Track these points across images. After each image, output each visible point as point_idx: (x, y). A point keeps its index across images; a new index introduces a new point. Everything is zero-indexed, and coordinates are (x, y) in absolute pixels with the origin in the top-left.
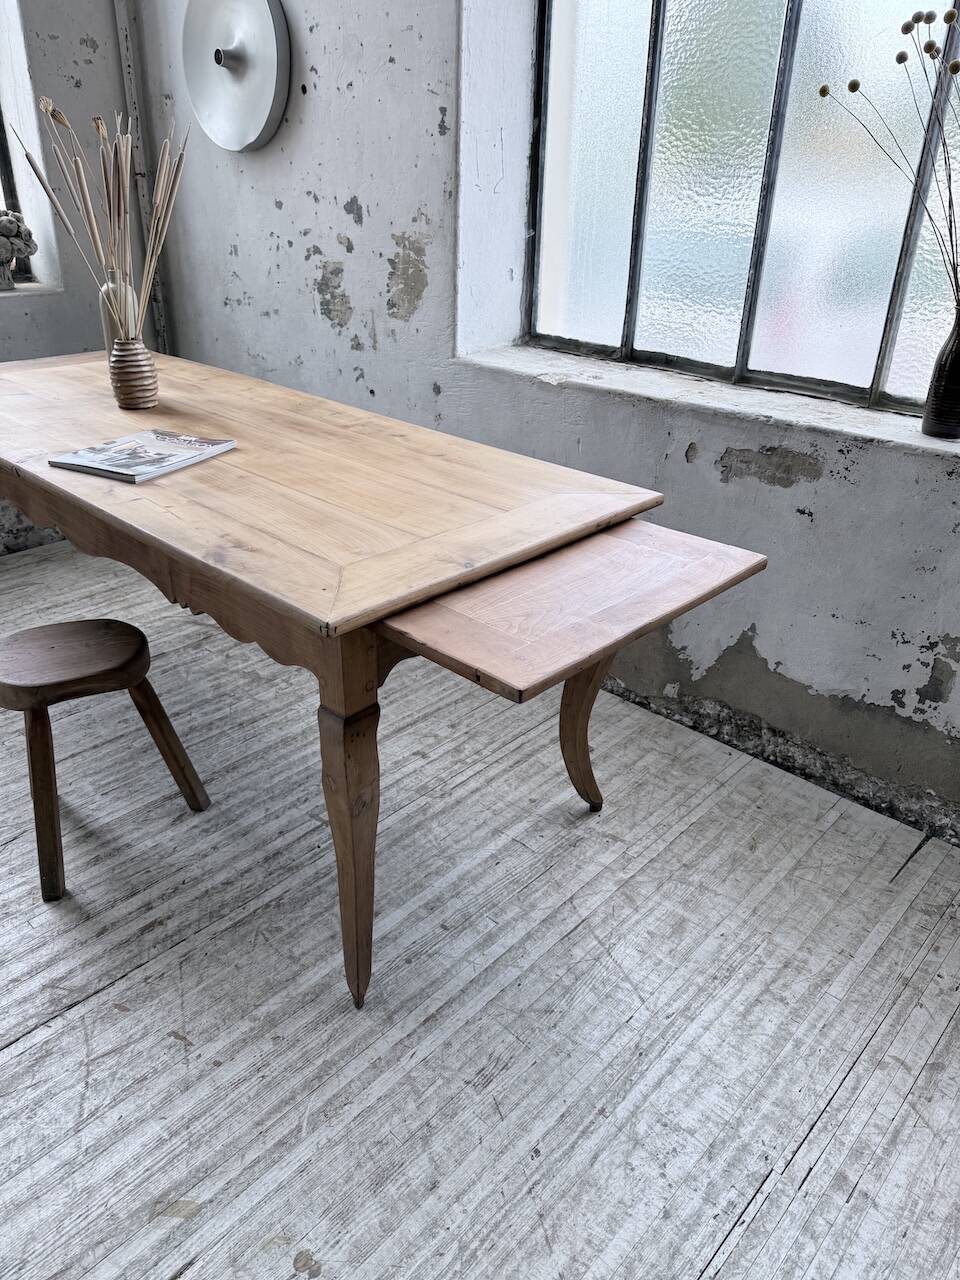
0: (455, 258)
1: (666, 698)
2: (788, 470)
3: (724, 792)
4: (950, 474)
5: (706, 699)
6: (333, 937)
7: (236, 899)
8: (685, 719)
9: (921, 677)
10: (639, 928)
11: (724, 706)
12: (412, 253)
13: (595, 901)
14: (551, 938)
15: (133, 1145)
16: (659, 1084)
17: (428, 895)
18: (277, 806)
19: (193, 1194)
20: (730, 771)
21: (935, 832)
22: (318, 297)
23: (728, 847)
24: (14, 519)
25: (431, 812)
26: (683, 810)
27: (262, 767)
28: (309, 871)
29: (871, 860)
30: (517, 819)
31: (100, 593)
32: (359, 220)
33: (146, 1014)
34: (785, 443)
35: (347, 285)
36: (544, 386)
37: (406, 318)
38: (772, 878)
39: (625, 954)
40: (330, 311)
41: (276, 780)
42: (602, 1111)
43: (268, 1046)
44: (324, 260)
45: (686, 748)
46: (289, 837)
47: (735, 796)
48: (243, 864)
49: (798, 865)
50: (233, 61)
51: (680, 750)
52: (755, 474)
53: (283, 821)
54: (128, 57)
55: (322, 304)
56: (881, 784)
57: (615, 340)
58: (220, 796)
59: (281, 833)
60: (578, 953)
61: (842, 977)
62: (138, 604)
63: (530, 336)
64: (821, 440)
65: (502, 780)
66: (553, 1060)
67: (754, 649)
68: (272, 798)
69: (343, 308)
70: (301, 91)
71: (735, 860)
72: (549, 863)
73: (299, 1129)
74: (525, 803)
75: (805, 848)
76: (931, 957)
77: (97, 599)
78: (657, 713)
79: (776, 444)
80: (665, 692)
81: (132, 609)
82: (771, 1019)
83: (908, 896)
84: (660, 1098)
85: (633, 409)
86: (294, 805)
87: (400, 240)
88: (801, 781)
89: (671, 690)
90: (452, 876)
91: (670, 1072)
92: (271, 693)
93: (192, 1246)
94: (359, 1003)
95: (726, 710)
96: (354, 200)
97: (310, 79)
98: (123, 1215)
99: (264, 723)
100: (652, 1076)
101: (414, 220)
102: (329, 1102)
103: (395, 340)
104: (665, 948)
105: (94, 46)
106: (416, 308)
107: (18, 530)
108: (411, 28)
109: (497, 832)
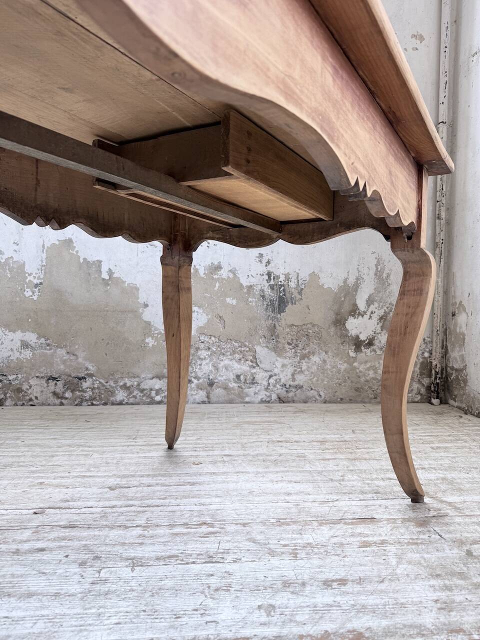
24: (290, 376)
31: (332, 441)
54: (446, 40)
62: (365, 459)
77: (327, 445)
81: (357, 462)
105: (421, 38)
107: (290, 385)
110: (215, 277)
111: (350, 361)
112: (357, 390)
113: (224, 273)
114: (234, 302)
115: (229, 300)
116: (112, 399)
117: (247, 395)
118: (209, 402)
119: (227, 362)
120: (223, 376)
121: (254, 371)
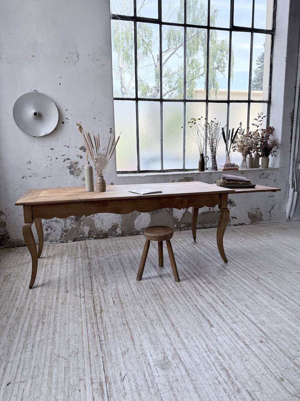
1: (175, 228)
5: (181, 224)
11: (185, 224)
12: (103, 157)
16: (252, 250)
22: (68, 170)
32: (85, 151)
34: (188, 176)
35: (80, 166)
40: (73, 173)
44: (71, 161)
55: (70, 172)
56: (210, 224)
64: (193, 175)
67: (188, 211)
69: (79, 172)
70: (62, 123)
79: (186, 177)
80: (174, 227)
85: (161, 177)
87: (98, 154)
89: (175, 226)
96: (83, 147)
97: (65, 121)
108: (101, 113)
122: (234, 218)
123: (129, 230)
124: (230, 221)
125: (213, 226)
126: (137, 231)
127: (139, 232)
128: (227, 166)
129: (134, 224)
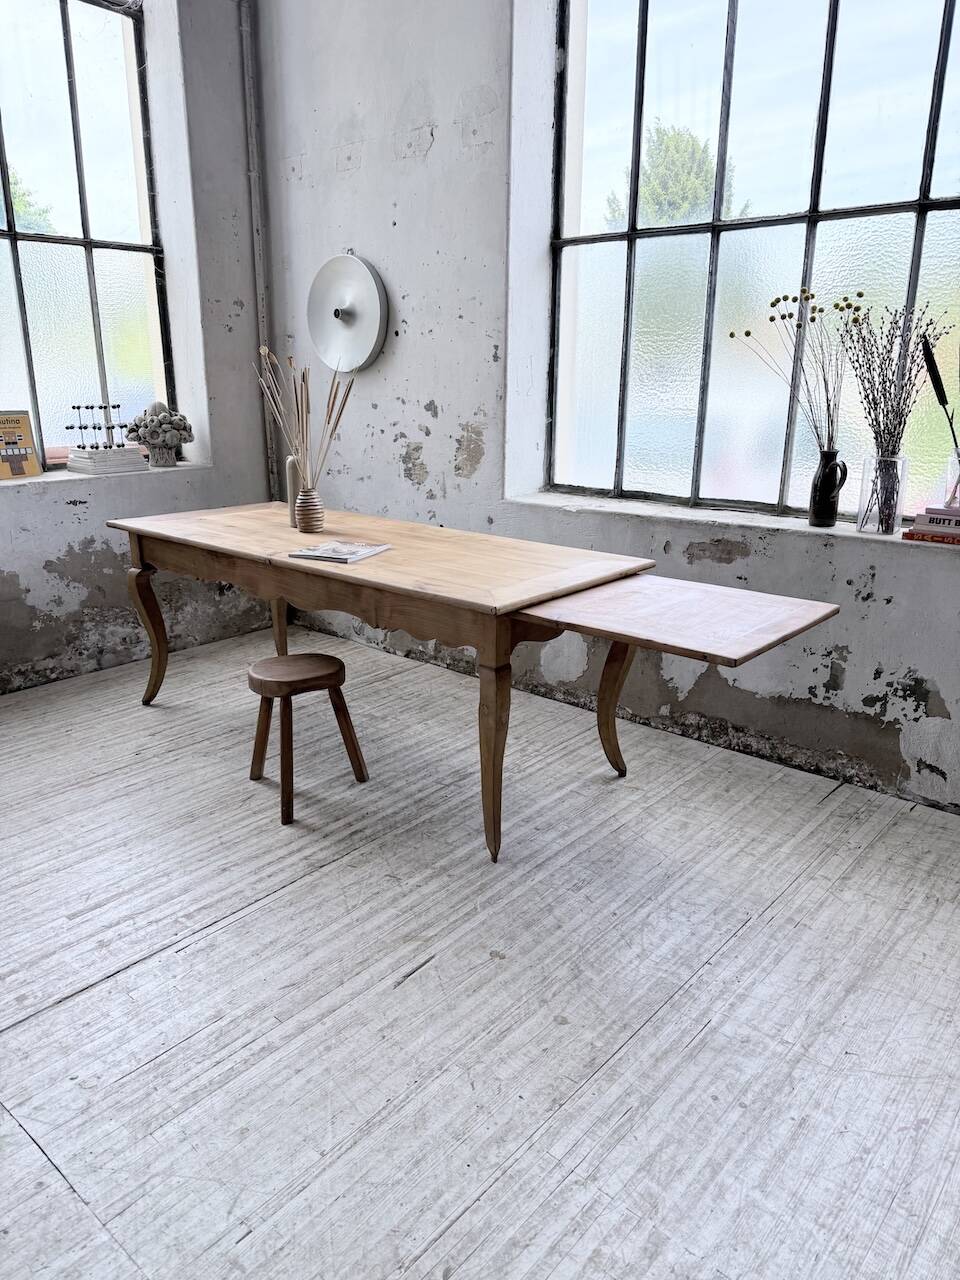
0: (504, 437)
1: (662, 717)
2: (729, 553)
3: (706, 766)
4: (826, 545)
5: (689, 713)
6: (469, 834)
7: (403, 820)
8: (676, 730)
9: (825, 675)
10: (659, 827)
11: (702, 716)
12: (473, 435)
13: (629, 817)
14: (605, 831)
15: (382, 917)
16: (681, 888)
17: (523, 816)
18: (412, 779)
19: (423, 934)
20: (709, 756)
21: (848, 780)
22: (403, 466)
23: (711, 791)
25: (513, 780)
26: (680, 775)
27: (395, 761)
28: (445, 807)
29: (805, 795)
30: (573, 782)
32: (435, 415)
33: (367, 868)
34: (726, 536)
35: (424, 457)
36: (567, 513)
37: (468, 476)
38: (741, 804)
39: (652, 838)
40: (411, 475)
41: (407, 767)
42: (650, 899)
43: (446, 879)
44: (408, 441)
45: (678, 745)
46: (426, 793)
47: (715, 768)
48: (402, 804)
49: (758, 797)
50: (346, 316)
51: (674, 746)
52: (709, 557)
53: (419, 785)
54: (263, 311)
55: (405, 470)
56: (809, 753)
57: (610, 485)
58: (374, 775)
59: (420, 791)
60: (623, 838)
61: (788, 844)
63: (551, 486)
64: (748, 533)
65: (556, 764)
66: (616, 880)
67: (718, 673)
68: (408, 775)
69: (422, 473)
70: (395, 335)
71: (716, 797)
72: (596, 800)
73: (476, 908)
74: (575, 774)
75: (762, 790)
76: (844, 835)
78: (656, 728)
79: (720, 538)
80: (661, 712)
82: (745, 863)
83: (829, 810)
84: (684, 893)
86: (423, 778)
87: (465, 427)
88: (757, 759)
89: (665, 710)
90: (536, 807)
91: (687, 883)
92: (387, 725)
93: (432, 951)
94: (495, 859)
95: (703, 719)
96: (432, 402)
97: (401, 328)
98: (388, 941)
99: (388, 740)
100: (677, 885)
101: (475, 414)
102: (490, 898)
103: (460, 491)
104: (677, 835)
105: (242, 305)
106: (476, 469)
108: (475, 298)
109: (560, 788)
110: (90, 550)
111: (216, 604)
112: (224, 627)
113: (98, 546)
114: (111, 571)
115: (105, 571)
116: (10, 686)
117: (134, 654)
118: (101, 669)
119: (111, 628)
120: (112, 642)
121: (137, 631)
122: (933, 769)
123: (526, 673)
124: (907, 776)
125: (824, 767)
126: (546, 684)
127: (552, 691)
128: (932, 521)
129: (539, 660)
